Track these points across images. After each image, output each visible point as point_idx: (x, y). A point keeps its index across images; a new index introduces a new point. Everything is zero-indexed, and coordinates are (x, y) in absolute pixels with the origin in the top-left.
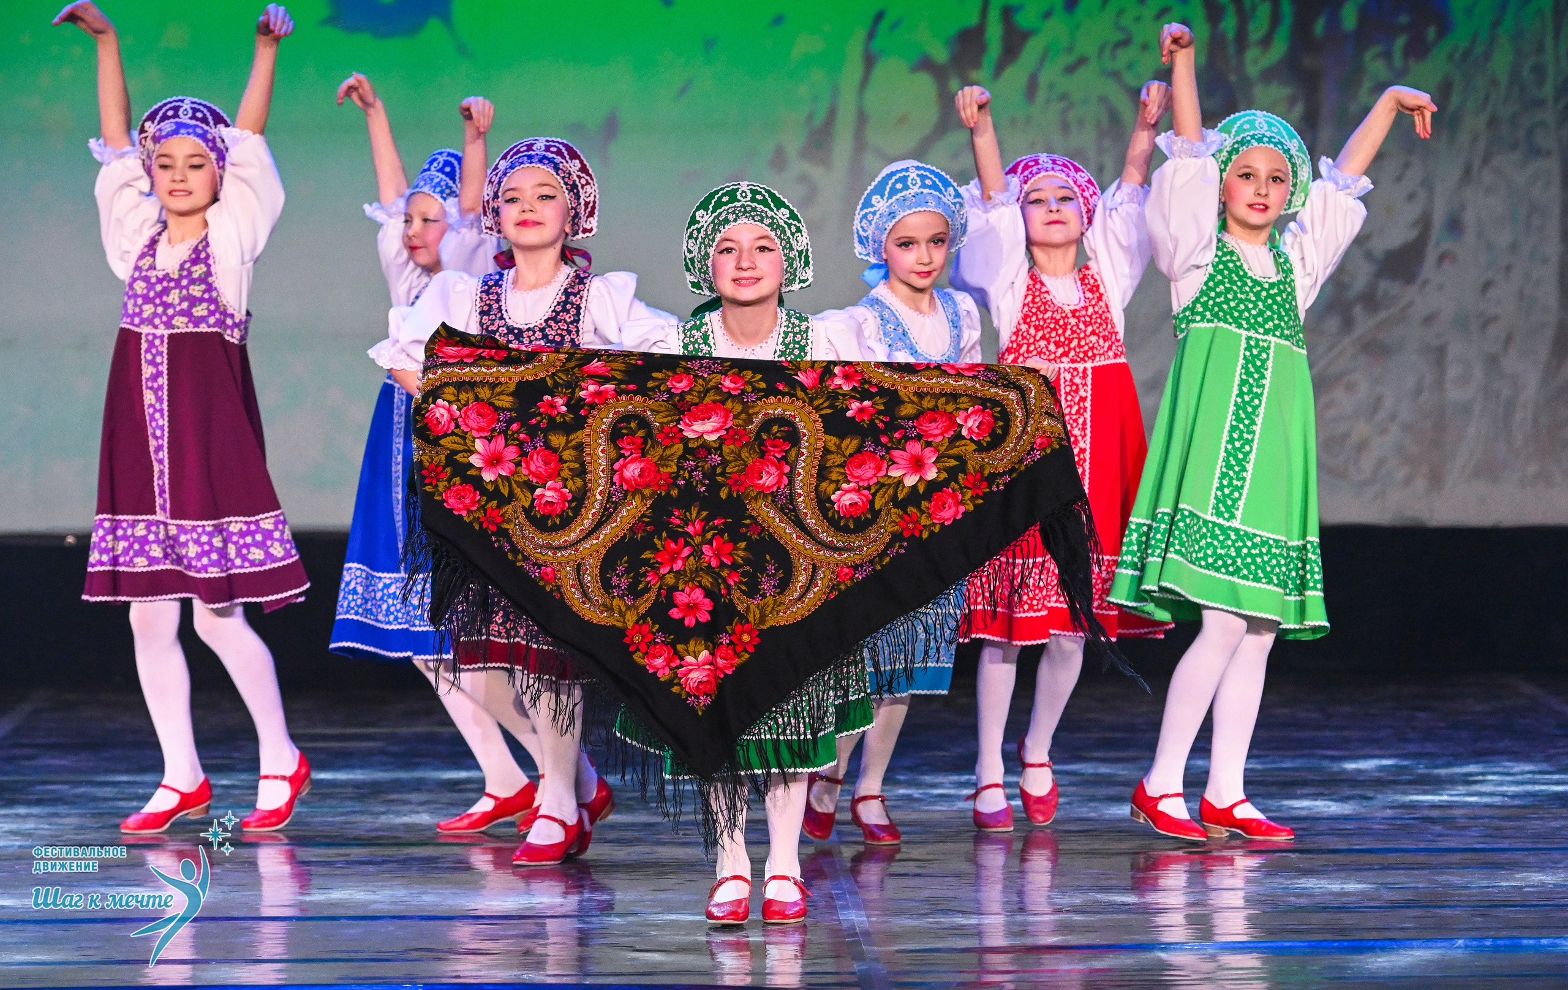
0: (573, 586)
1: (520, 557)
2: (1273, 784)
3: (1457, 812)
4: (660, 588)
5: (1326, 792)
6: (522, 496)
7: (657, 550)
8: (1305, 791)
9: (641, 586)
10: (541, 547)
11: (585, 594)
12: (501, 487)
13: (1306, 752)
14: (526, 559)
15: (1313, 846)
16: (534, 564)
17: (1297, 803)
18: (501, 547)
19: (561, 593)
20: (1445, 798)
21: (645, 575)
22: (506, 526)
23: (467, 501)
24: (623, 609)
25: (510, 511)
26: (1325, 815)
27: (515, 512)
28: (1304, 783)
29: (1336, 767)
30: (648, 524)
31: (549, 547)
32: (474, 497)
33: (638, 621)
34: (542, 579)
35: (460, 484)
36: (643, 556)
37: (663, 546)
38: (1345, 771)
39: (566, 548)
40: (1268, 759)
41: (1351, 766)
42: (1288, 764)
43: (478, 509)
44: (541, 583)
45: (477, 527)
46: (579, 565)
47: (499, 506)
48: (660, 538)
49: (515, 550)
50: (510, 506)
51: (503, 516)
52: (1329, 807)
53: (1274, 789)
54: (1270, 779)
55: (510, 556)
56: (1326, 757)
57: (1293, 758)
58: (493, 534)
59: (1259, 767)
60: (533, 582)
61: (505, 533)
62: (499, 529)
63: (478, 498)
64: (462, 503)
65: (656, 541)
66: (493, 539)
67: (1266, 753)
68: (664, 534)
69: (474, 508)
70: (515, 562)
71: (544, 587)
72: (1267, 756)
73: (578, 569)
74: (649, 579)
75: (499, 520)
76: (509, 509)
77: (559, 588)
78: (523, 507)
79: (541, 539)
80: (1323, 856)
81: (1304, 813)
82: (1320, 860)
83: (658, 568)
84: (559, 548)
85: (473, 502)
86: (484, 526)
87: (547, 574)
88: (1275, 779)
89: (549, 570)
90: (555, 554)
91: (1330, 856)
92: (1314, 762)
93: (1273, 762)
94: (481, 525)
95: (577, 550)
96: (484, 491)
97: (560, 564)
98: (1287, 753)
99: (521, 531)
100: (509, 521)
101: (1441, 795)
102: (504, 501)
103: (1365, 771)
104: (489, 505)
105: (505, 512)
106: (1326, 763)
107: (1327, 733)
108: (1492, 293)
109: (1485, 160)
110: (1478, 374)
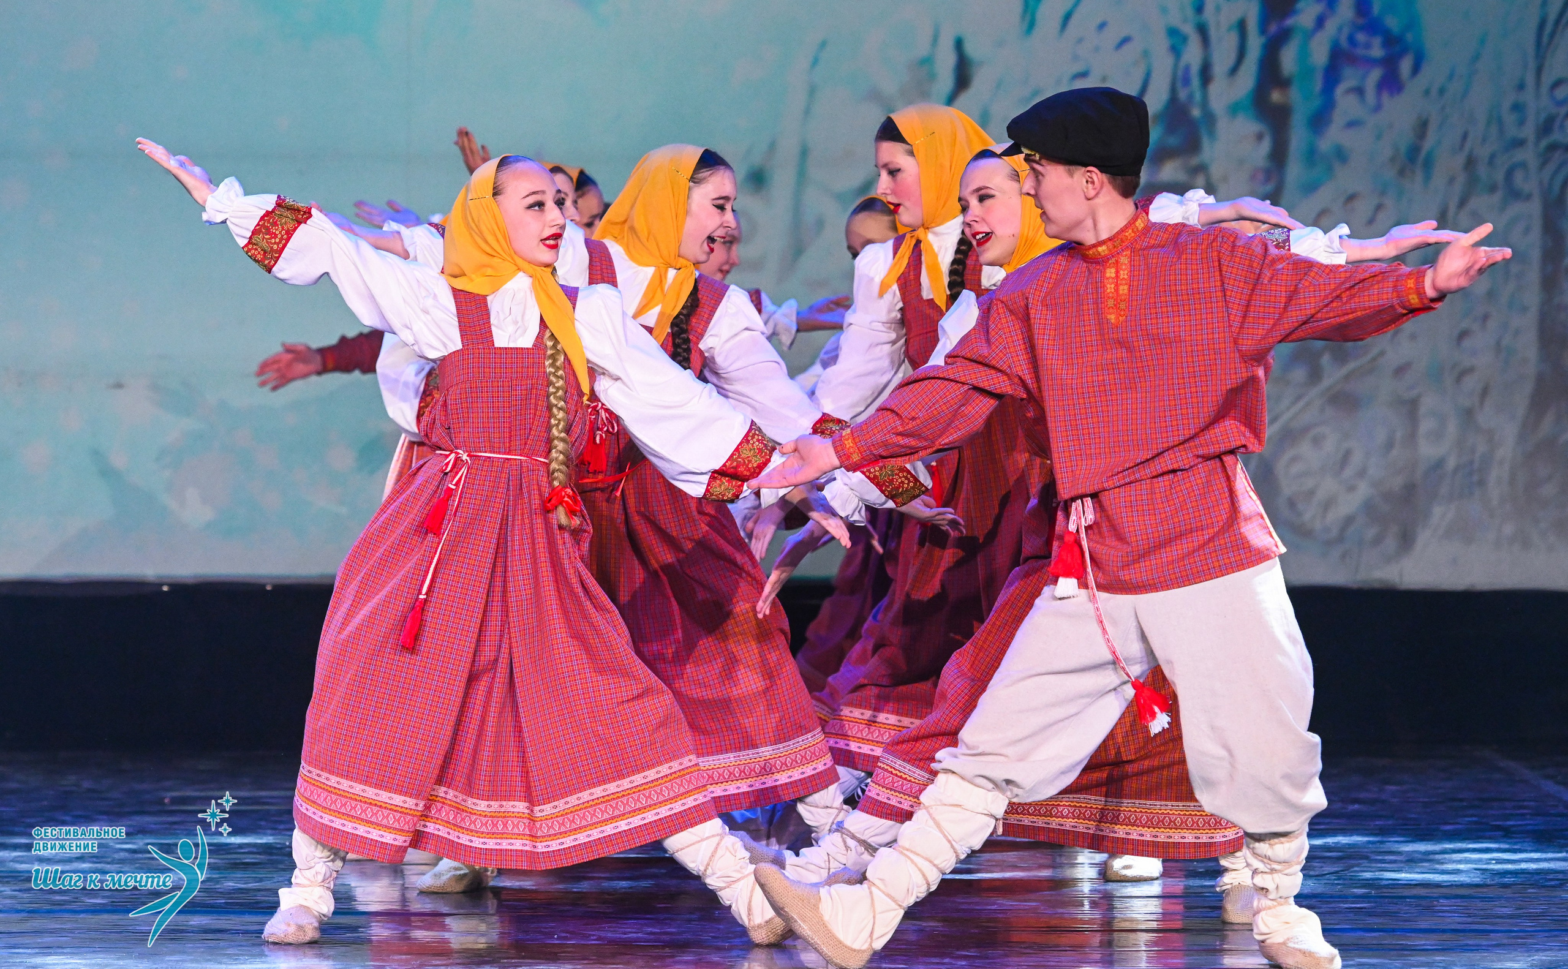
108: (1467, 343)
109: (1462, 203)
110: (1452, 428)
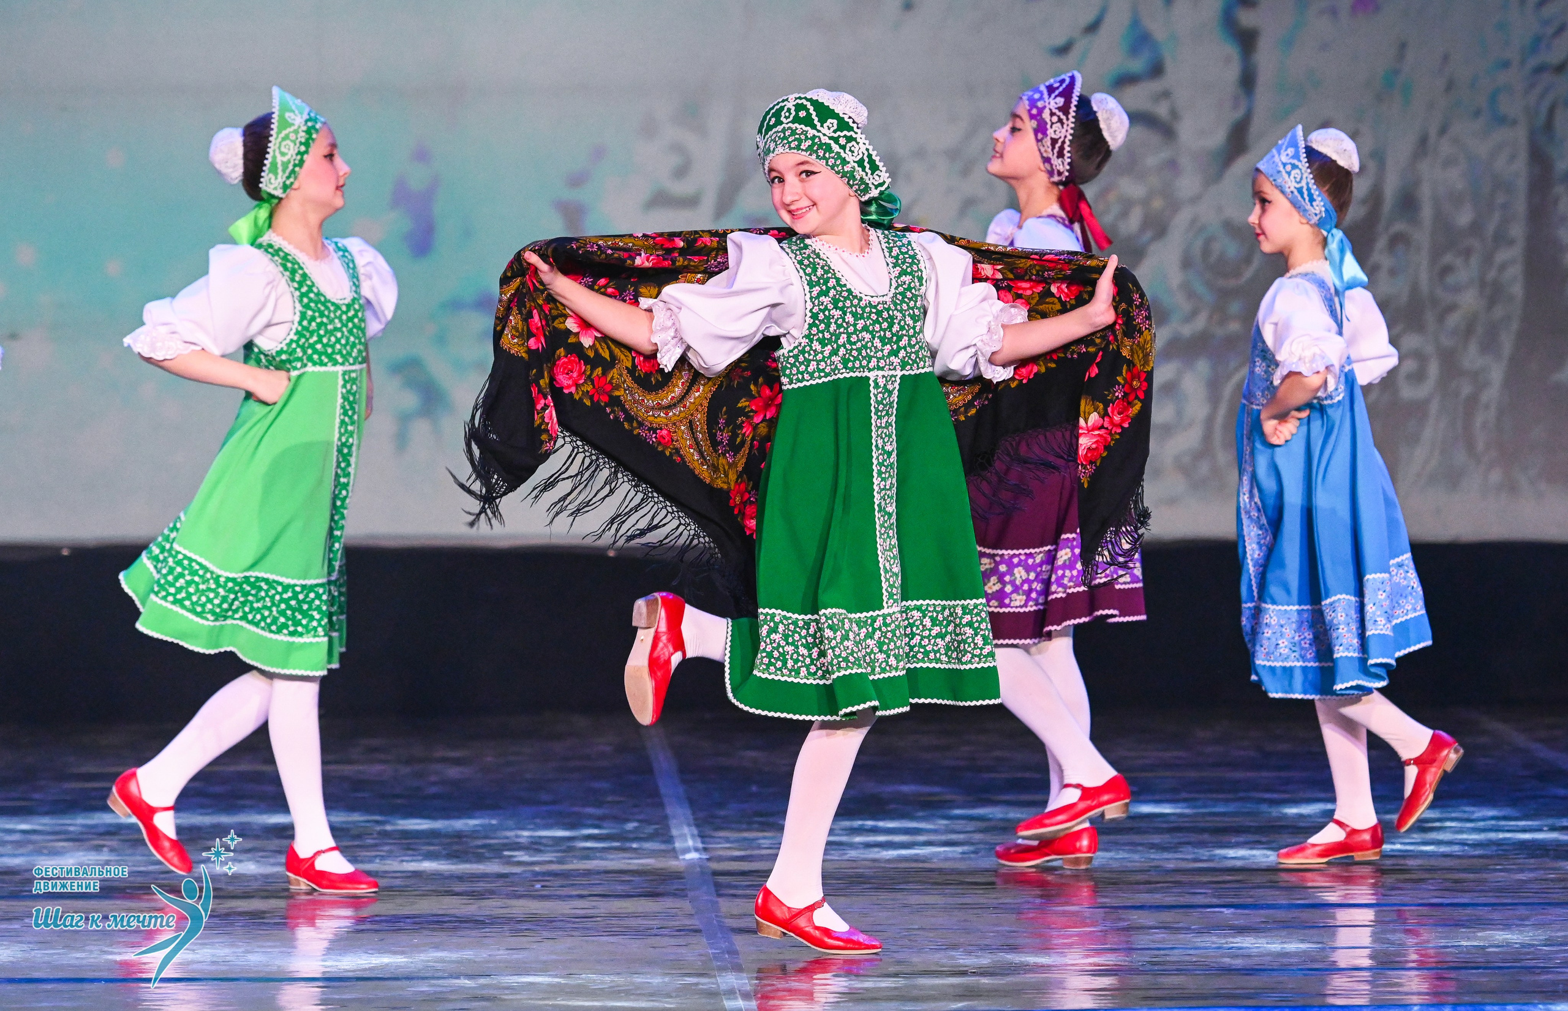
0: (691, 447)
1: (635, 424)
2: (1203, 830)
3: (1411, 863)
4: (753, 439)
5: (1264, 839)
6: (622, 357)
7: (753, 397)
8: (1241, 839)
9: (739, 440)
10: (653, 408)
11: (701, 453)
12: (601, 351)
13: (1241, 794)
14: (641, 424)
15: (1250, 901)
16: (649, 429)
17: (1231, 853)
18: (616, 418)
19: (681, 456)
20: (1398, 847)
21: (741, 427)
22: (617, 393)
23: (575, 375)
24: (727, 468)
25: (616, 376)
26: (1263, 866)
27: (621, 375)
28: (1238, 830)
29: (1275, 812)
30: (745, 369)
31: (660, 407)
32: (580, 368)
33: (737, 479)
34: (659, 443)
35: (566, 356)
36: (740, 405)
37: (758, 392)
38: (1285, 817)
39: (675, 405)
40: (1199, 803)
41: (1292, 811)
42: (1220, 809)
43: (585, 382)
44: (660, 449)
45: (588, 403)
46: (690, 422)
47: (604, 373)
48: (756, 384)
49: (630, 418)
50: (615, 370)
51: (611, 383)
52: (1268, 857)
53: (1206, 837)
54: (1202, 825)
55: (626, 426)
56: (1264, 801)
57: (1227, 801)
58: (606, 405)
59: (1187, 811)
60: (652, 448)
61: (616, 402)
62: (611, 397)
63: (584, 368)
64: (571, 377)
65: (752, 387)
66: (608, 410)
67: (1197, 796)
68: (761, 380)
69: (581, 381)
70: (631, 431)
71: (663, 452)
72: (1196, 799)
73: (691, 426)
74: (744, 430)
75: (608, 388)
76: (614, 373)
77: (677, 451)
78: (627, 368)
79: (650, 401)
80: (1262, 912)
81: (1239, 864)
82: (1256, 917)
83: (752, 418)
84: (669, 407)
85: (581, 374)
86: (595, 399)
87: (662, 437)
88: (1208, 825)
89: (664, 432)
90: (667, 414)
91: (1271, 912)
92: (1249, 807)
93: (1205, 806)
94: (591, 398)
95: (685, 406)
96: (587, 360)
97: (674, 424)
98: (1221, 796)
99: (632, 395)
100: (618, 387)
101: (1394, 843)
102: (609, 365)
103: (1309, 816)
104: (595, 374)
105: (612, 378)
106: (1264, 808)
107: (1265, 774)
108: (1450, 280)
109: (1443, 130)
110: (1434, 369)
